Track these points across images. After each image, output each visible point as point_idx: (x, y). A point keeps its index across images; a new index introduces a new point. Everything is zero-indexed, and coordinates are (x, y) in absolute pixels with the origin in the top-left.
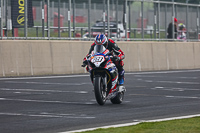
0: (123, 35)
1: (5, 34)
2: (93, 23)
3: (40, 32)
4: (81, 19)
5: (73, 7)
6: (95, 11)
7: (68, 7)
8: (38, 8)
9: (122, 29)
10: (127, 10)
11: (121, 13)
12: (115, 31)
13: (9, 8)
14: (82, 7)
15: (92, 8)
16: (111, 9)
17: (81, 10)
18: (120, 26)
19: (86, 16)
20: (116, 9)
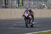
0: (46, 8)
1: (16, 8)
2: (38, 5)
3: (25, 7)
4: (35, 4)
5: (33, 1)
6: (39, 2)
7: (32, 1)
8: (24, 1)
9: (46, 6)
10: (47, 2)
11: (46, 2)
12: (44, 7)
13: (17, 1)
14: (36, 1)
15: (38, 1)
16: (43, 1)
17: (35, 2)
18: (45, 6)
19: (37, 3)
20: (44, 2)
